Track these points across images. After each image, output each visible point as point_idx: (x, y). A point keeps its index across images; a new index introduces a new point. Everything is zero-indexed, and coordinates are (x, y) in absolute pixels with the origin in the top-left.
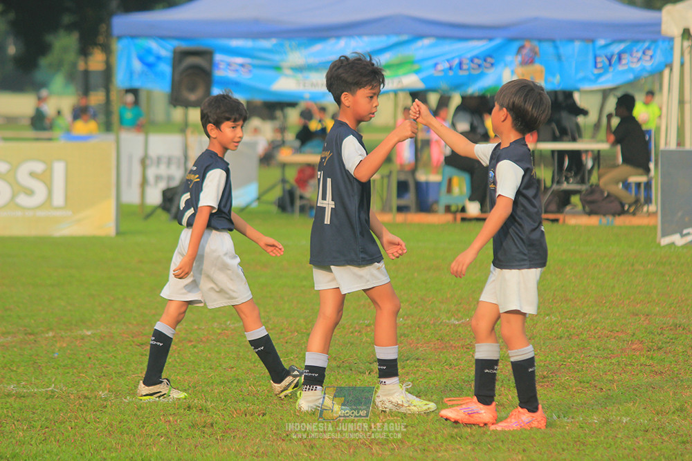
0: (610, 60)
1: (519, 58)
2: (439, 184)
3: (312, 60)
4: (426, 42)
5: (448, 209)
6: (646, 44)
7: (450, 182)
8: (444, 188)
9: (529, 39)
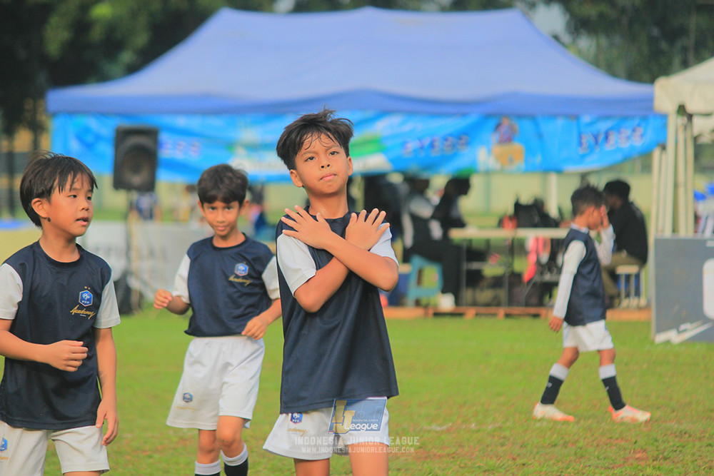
0: (596, 138)
1: (496, 137)
2: (408, 275)
4: (395, 119)
5: (418, 303)
6: (636, 122)
7: (420, 273)
8: (413, 280)
9: (508, 116)
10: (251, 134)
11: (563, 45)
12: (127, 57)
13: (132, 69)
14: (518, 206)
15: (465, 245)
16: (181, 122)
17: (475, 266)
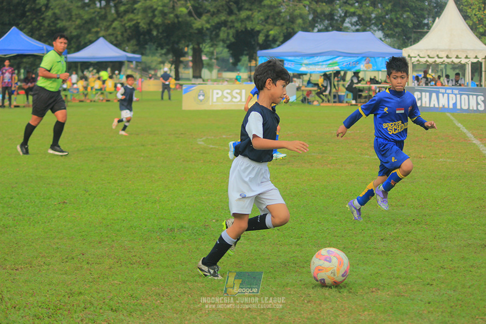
1: (365, 62)
2: (344, 95)
3: (310, 62)
4: (341, 58)
5: (347, 102)
7: (347, 95)
8: (346, 97)
9: (368, 57)
10: (306, 61)
11: (382, 41)
12: (278, 43)
13: (279, 46)
14: (371, 79)
15: (358, 88)
16: (290, 58)
17: (360, 93)
